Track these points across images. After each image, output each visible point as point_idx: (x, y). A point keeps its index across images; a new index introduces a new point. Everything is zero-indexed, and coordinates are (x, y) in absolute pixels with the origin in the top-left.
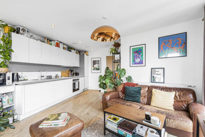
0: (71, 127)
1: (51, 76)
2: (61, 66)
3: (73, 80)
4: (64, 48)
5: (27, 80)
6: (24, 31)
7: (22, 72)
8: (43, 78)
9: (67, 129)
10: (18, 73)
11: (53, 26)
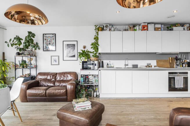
0: (75, 115)
1: (137, 65)
2: (156, 53)
3: (170, 73)
4: (156, 29)
5: (113, 67)
6: (107, 27)
7: (110, 61)
8: (126, 67)
9: (71, 114)
10: (103, 61)
11: (118, 12)
